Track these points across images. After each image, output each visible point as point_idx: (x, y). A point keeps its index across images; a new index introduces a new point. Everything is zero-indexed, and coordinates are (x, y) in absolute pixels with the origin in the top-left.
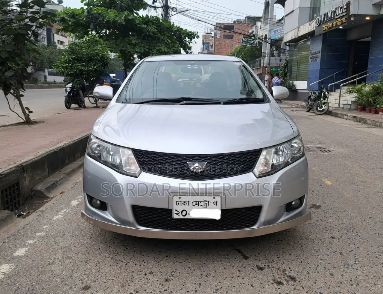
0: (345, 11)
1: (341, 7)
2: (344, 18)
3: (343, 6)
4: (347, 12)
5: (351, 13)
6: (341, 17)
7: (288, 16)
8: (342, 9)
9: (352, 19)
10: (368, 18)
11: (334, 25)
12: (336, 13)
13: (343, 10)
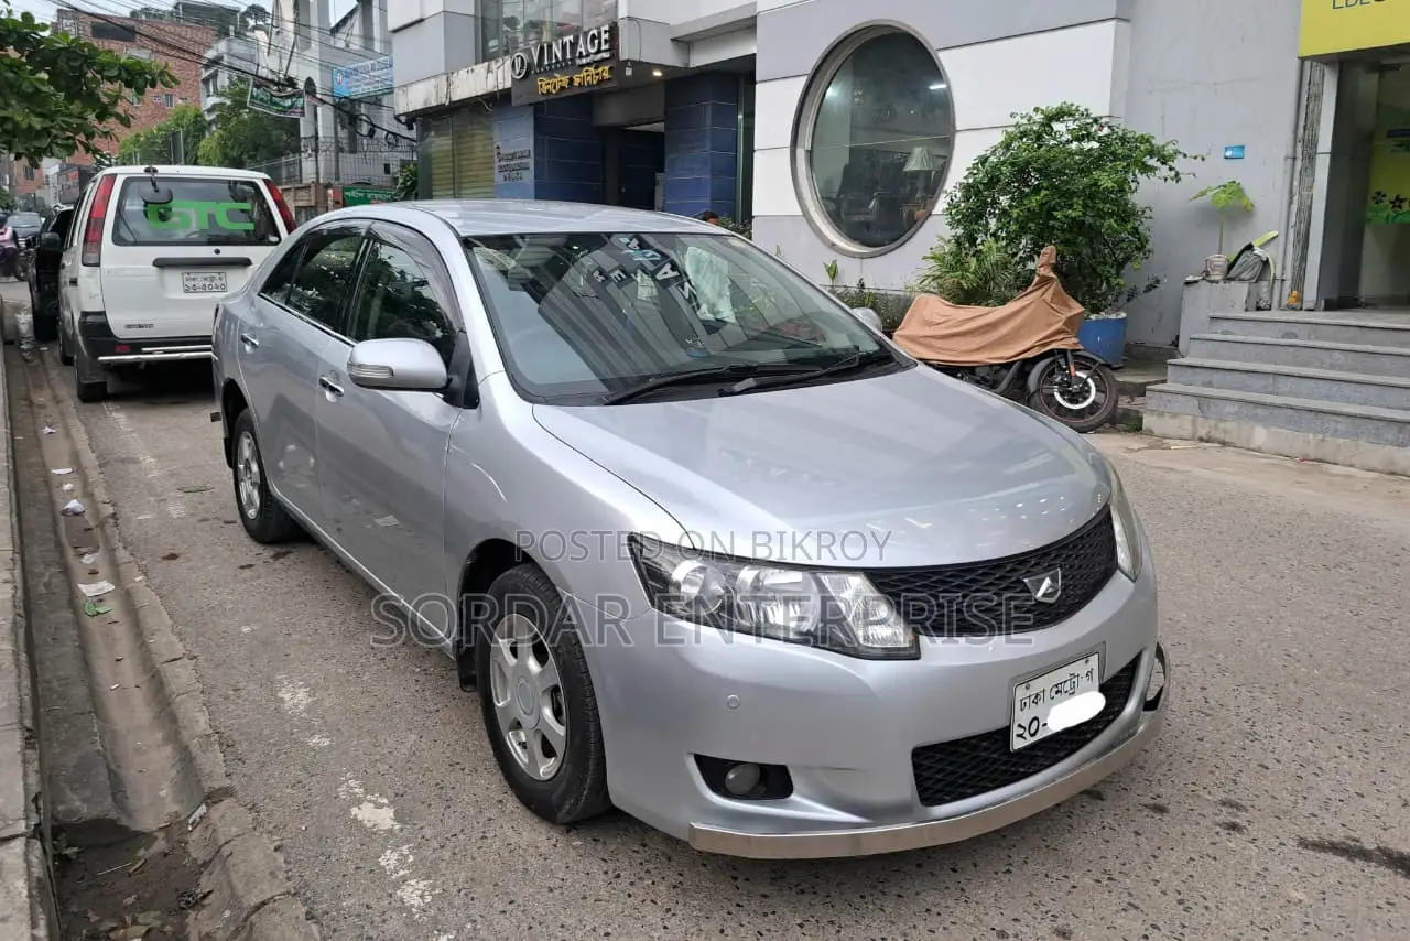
0: (607, 47)
1: (593, 36)
2: (607, 68)
3: (600, 34)
4: (614, 51)
5: (624, 55)
6: (598, 64)
7: (402, 33)
8: (596, 41)
9: (629, 72)
10: (657, 73)
11: (576, 84)
12: (579, 50)
13: (600, 43)
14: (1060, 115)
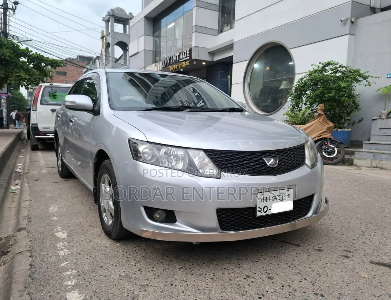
0: (189, 55)
1: (185, 53)
2: (188, 62)
3: (186, 52)
4: (191, 57)
5: (193, 58)
6: (186, 61)
7: (132, 57)
8: (185, 54)
9: (195, 63)
10: (204, 64)
11: (179, 67)
12: (181, 57)
13: (186, 55)
14: (328, 64)
